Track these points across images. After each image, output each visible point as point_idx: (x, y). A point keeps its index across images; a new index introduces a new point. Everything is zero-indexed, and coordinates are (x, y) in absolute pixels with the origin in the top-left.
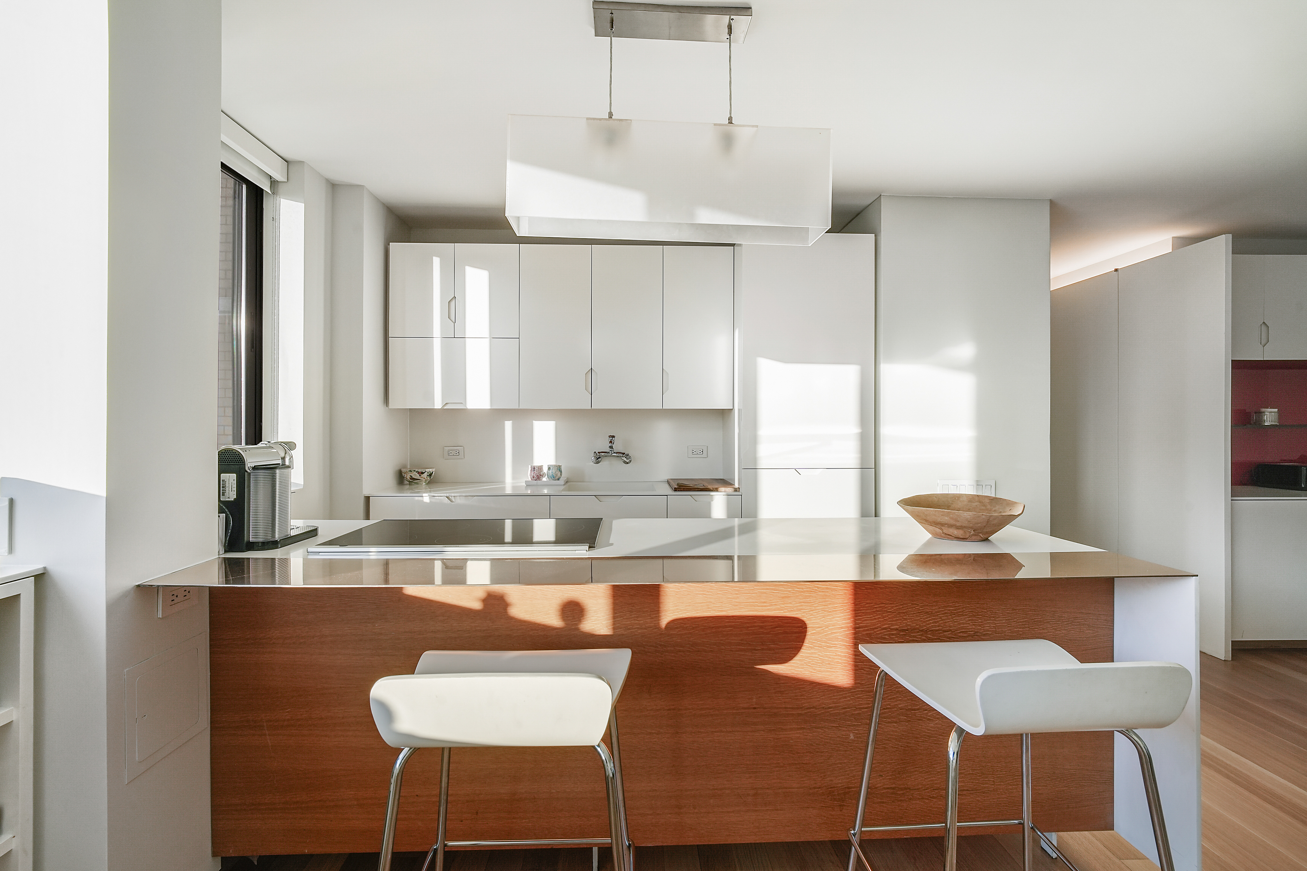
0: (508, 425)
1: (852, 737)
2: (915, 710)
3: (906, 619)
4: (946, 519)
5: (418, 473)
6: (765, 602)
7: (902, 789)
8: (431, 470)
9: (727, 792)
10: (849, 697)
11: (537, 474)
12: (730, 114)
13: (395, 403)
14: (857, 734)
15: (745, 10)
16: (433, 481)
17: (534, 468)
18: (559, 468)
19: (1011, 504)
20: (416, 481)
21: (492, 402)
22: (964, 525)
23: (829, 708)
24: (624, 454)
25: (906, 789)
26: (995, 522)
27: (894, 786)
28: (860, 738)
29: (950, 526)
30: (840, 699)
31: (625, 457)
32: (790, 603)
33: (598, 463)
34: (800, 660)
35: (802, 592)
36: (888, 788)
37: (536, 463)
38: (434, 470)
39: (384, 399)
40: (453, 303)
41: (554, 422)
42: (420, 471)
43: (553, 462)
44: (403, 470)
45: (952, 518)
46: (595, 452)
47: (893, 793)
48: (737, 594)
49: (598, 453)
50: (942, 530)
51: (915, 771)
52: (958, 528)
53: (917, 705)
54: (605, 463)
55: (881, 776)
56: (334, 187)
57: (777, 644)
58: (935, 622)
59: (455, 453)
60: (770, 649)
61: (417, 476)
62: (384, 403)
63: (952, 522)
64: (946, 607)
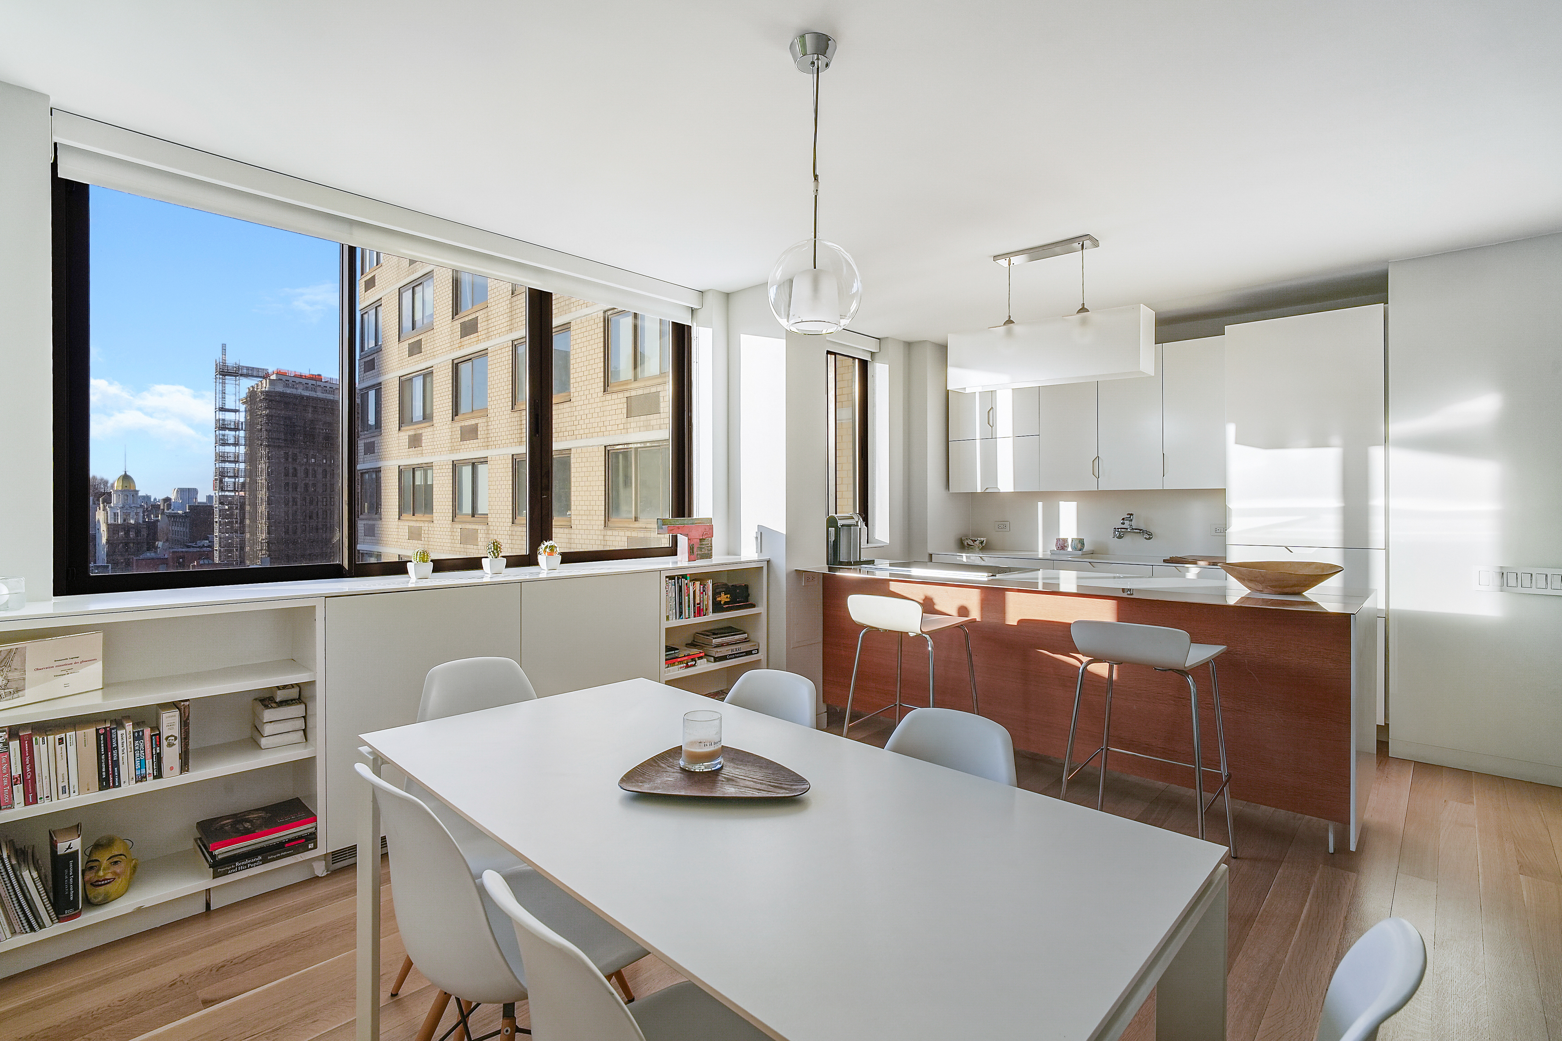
0: (1040, 504)
5: (972, 540)
8: (982, 539)
11: (1062, 545)
13: (953, 489)
16: (985, 547)
17: (1058, 540)
18: (1081, 542)
20: (971, 547)
21: (1015, 486)
31: (1146, 534)
33: (1120, 537)
37: (1062, 536)
38: (985, 539)
39: (947, 485)
40: (991, 412)
41: (1075, 503)
42: (973, 539)
43: (1075, 537)
44: (963, 538)
46: (1115, 528)
49: (1118, 529)
54: (1128, 539)
56: (909, 346)
59: (1003, 525)
61: (971, 543)
62: (946, 488)
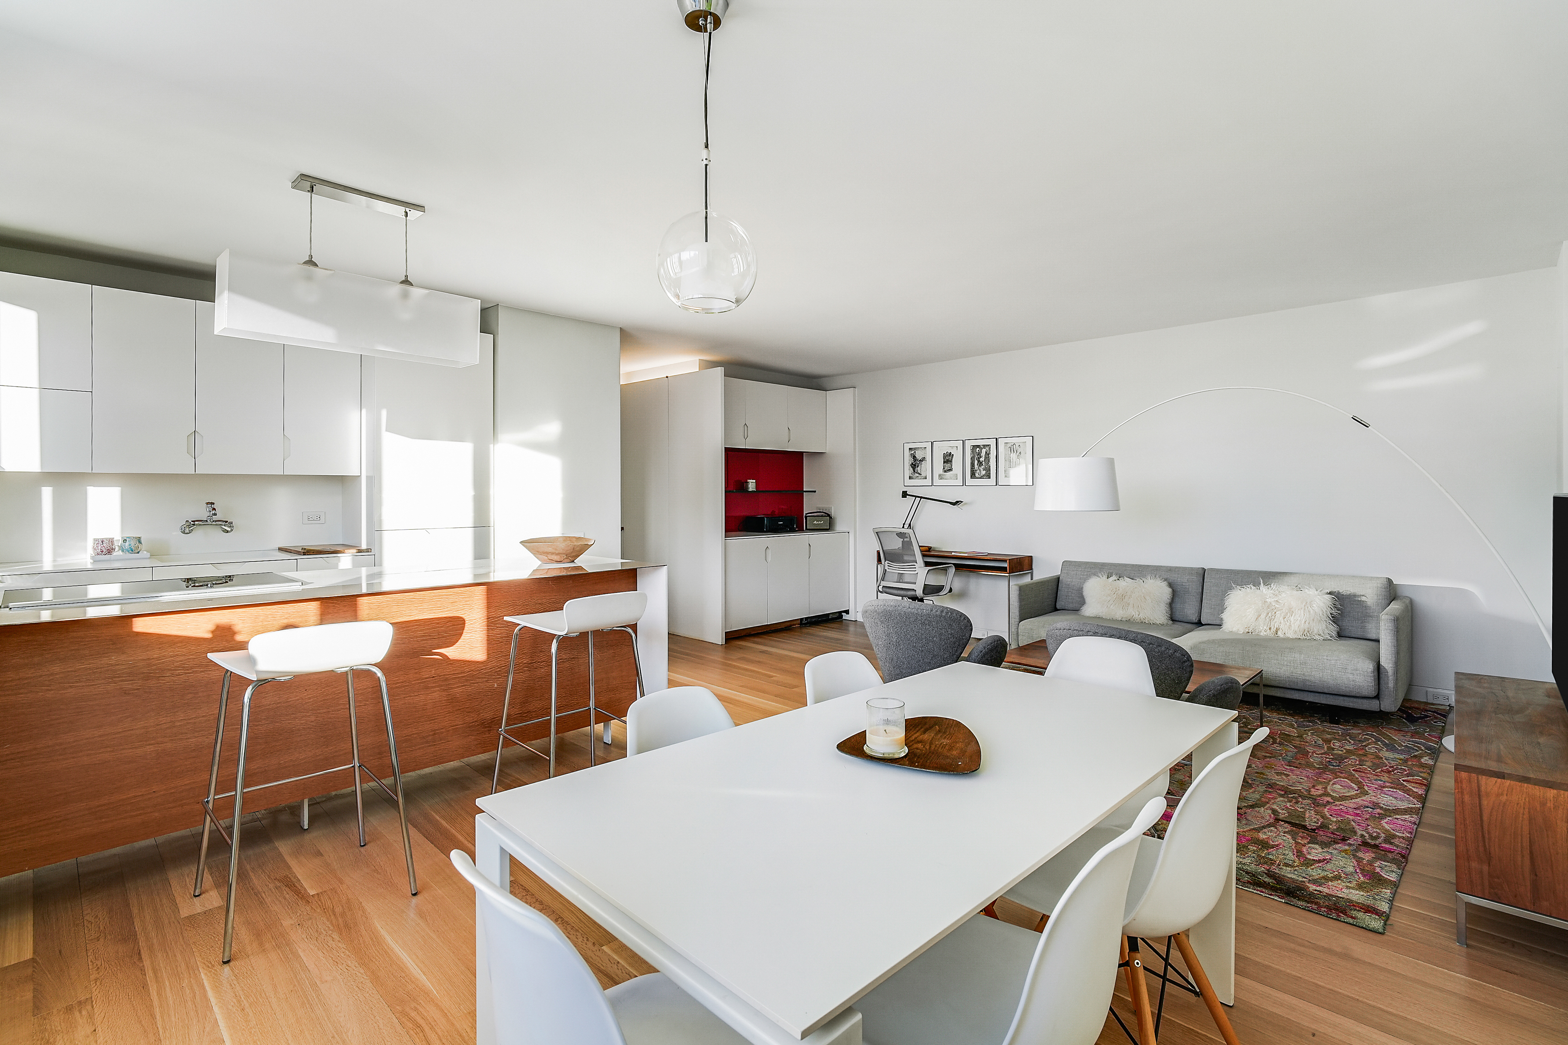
0: (47, 493)
1: (496, 686)
2: (532, 663)
3: (527, 609)
4: (550, 550)
6: (440, 607)
7: (525, 713)
9: (415, 736)
10: (494, 660)
11: (106, 547)
12: (406, 273)
14: (499, 683)
15: (419, 207)
17: (98, 541)
18: (138, 540)
19: (589, 540)
21: (42, 464)
22: (560, 552)
23: (482, 669)
24: (227, 522)
25: (528, 712)
26: (578, 549)
27: (521, 712)
28: (500, 685)
29: (553, 554)
30: (488, 663)
31: (226, 526)
32: (457, 606)
33: (188, 533)
34: (461, 642)
35: (464, 598)
36: (518, 714)
37: (100, 535)
43: (127, 534)
45: (553, 549)
46: (184, 522)
47: (520, 717)
48: (421, 603)
49: (192, 521)
50: (548, 557)
51: (534, 700)
52: (558, 554)
53: (534, 660)
55: (513, 707)
57: (448, 633)
58: (544, 609)
60: (443, 637)
63: (554, 551)
64: (550, 599)
